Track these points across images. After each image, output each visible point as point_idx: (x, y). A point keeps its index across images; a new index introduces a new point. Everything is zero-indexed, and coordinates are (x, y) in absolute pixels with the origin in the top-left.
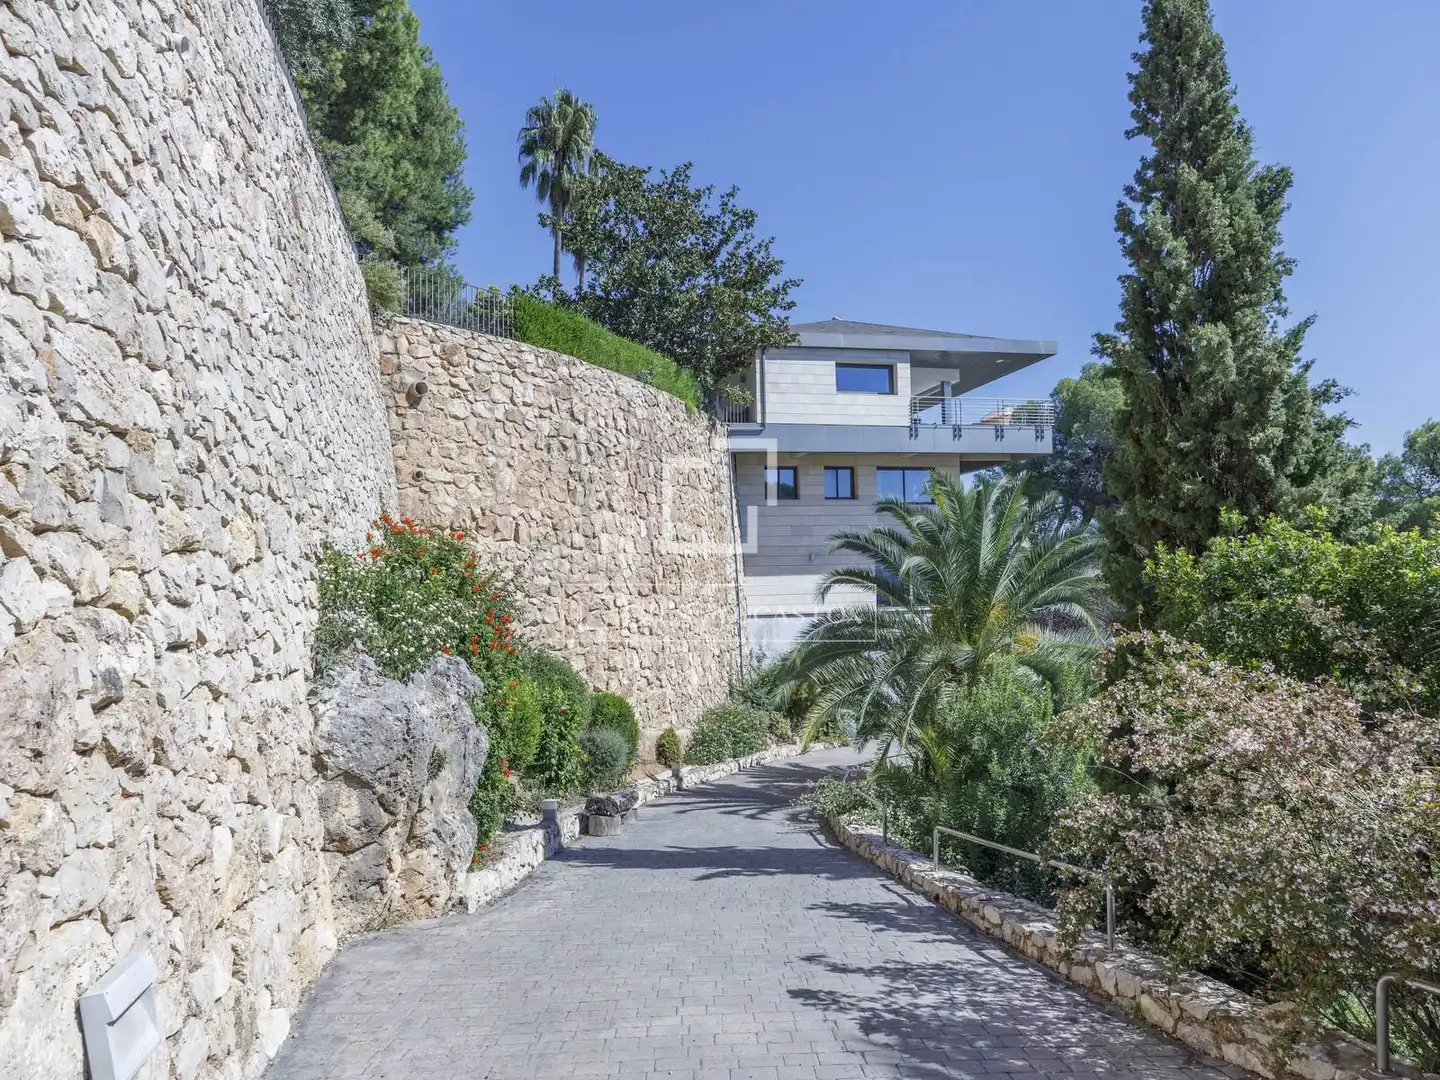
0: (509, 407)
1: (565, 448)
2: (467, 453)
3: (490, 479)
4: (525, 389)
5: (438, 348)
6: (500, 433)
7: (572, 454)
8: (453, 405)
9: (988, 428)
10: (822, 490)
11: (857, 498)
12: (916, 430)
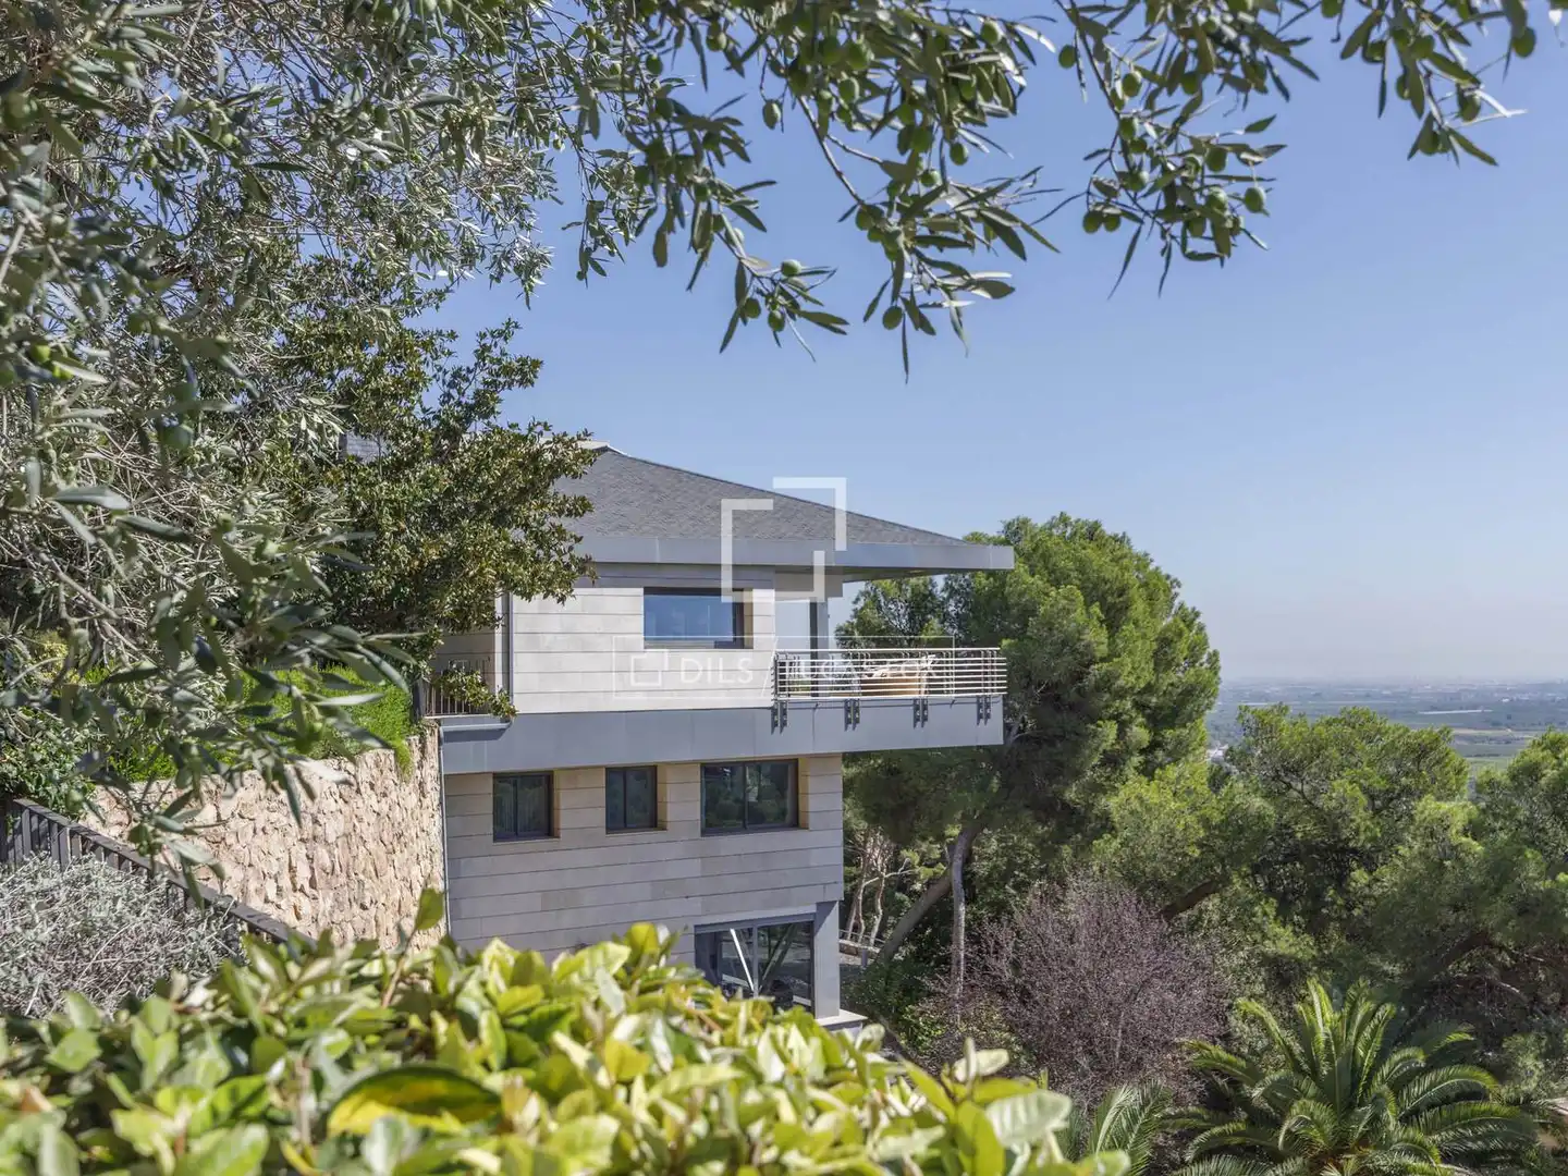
9: (901, 704)
10: (599, 816)
11: (664, 829)
12: (784, 713)
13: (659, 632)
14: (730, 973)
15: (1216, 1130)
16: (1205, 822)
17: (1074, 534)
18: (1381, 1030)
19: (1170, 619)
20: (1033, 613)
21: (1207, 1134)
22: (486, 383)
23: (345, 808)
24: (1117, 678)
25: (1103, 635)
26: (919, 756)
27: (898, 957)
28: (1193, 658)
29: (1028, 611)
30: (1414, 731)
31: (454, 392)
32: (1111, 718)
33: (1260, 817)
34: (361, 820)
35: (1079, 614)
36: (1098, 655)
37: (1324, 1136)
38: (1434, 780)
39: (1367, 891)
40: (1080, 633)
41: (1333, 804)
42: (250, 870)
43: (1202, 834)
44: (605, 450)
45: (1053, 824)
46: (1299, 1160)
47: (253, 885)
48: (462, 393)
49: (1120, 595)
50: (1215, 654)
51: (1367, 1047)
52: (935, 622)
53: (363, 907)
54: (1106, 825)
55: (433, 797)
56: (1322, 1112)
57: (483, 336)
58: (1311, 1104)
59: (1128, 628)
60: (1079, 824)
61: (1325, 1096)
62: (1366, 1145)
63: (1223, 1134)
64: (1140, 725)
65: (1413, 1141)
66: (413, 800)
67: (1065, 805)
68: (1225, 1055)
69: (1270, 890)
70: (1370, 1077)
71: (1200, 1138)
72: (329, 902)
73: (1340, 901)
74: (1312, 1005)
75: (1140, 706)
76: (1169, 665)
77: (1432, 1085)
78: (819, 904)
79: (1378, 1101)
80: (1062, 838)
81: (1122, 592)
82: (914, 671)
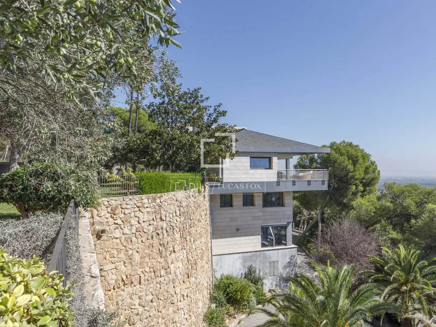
0: (138, 225)
1: (158, 234)
2: (121, 253)
3: (129, 261)
4: (144, 215)
5: (109, 210)
6: (134, 239)
7: (161, 236)
8: (115, 233)
9: (305, 181)
10: (242, 203)
11: (255, 206)
12: (279, 182)
13: (253, 166)
14: (270, 236)
15: (376, 276)
16: (376, 208)
17: (346, 145)
18: (417, 256)
19: (369, 163)
20: (336, 162)
21: (374, 276)
22: (216, 116)
23: (187, 200)
24: (356, 176)
25: (352, 167)
26: (311, 192)
27: (307, 234)
28: (374, 172)
29: (335, 162)
30: (427, 189)
31: (209, 118)
32: (354, 185)
33: (389, 207)
34: (190, 203)
35: (347, 162)
36: (351, 171)
37: (403, 279)
38: (432, 200)
39: (415, 224)
40: (347, 166)
41: (406, 205)
42: (167, 212)
43: (375, 210)
44: (244, 129)
45: (340, 208)
46: (396, 284)
47: (167, 215)
48: (211, 118)
49: (356, 158)
50: (379, 171)
51: (414, 260)
52: (315, 164)
53: (191, 220)
54: (353, 208)
55: (207, 198)
56: (402, 274)
57: (215, 106)
58: (399, 272)
59: (358, 165)
60: (347, 207)
61: (403, 270)
62: (414, 282)
63: (378, 277)
64: (361, 186)
65: (425, 282)
66: (202, 199)
67: (344, 203)
68: (378, 259)
69: (391, 223)
70: (414, 267)
71: (372, 277)
72: (183, 219)
73: (408, 226)
74: (400, 249)
75: (361, 182)
76: (368, 173)
77: (429, 270)
78: (287, 222)
79: (416, 272)
80: (342, 210)
81: (357, 157)
82: (309, 174)
